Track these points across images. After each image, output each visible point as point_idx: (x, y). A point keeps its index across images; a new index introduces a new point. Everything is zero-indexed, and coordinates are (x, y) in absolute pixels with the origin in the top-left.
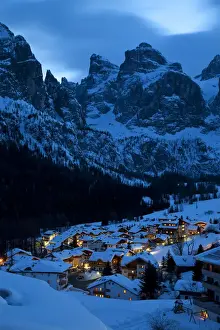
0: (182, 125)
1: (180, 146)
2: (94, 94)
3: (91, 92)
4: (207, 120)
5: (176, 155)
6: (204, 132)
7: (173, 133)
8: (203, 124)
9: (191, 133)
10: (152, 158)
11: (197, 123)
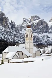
0: (43, 32)
1: (42, 37)
2: (24, 26)
3: (23, 26)
4: (49, 31)
5: (41, 39)
6: (49, 34)
7: (41, 34)
8: (48, 32)
9: (45, 34)
10: (35, 40)
11: (47, 32)
